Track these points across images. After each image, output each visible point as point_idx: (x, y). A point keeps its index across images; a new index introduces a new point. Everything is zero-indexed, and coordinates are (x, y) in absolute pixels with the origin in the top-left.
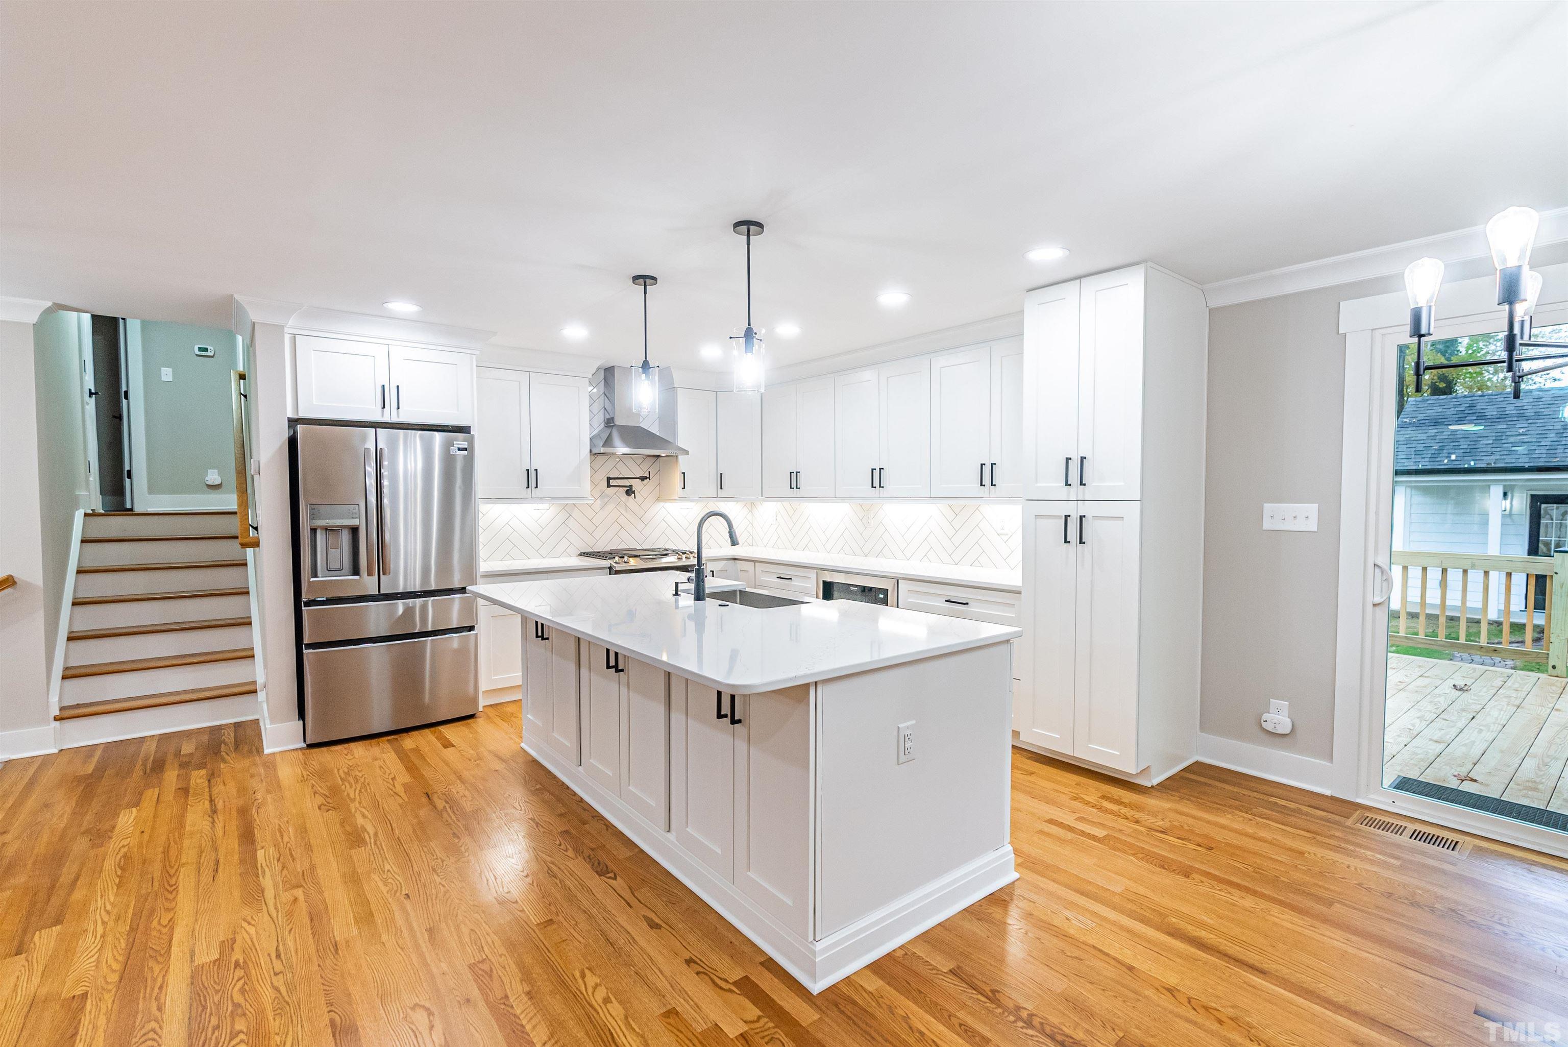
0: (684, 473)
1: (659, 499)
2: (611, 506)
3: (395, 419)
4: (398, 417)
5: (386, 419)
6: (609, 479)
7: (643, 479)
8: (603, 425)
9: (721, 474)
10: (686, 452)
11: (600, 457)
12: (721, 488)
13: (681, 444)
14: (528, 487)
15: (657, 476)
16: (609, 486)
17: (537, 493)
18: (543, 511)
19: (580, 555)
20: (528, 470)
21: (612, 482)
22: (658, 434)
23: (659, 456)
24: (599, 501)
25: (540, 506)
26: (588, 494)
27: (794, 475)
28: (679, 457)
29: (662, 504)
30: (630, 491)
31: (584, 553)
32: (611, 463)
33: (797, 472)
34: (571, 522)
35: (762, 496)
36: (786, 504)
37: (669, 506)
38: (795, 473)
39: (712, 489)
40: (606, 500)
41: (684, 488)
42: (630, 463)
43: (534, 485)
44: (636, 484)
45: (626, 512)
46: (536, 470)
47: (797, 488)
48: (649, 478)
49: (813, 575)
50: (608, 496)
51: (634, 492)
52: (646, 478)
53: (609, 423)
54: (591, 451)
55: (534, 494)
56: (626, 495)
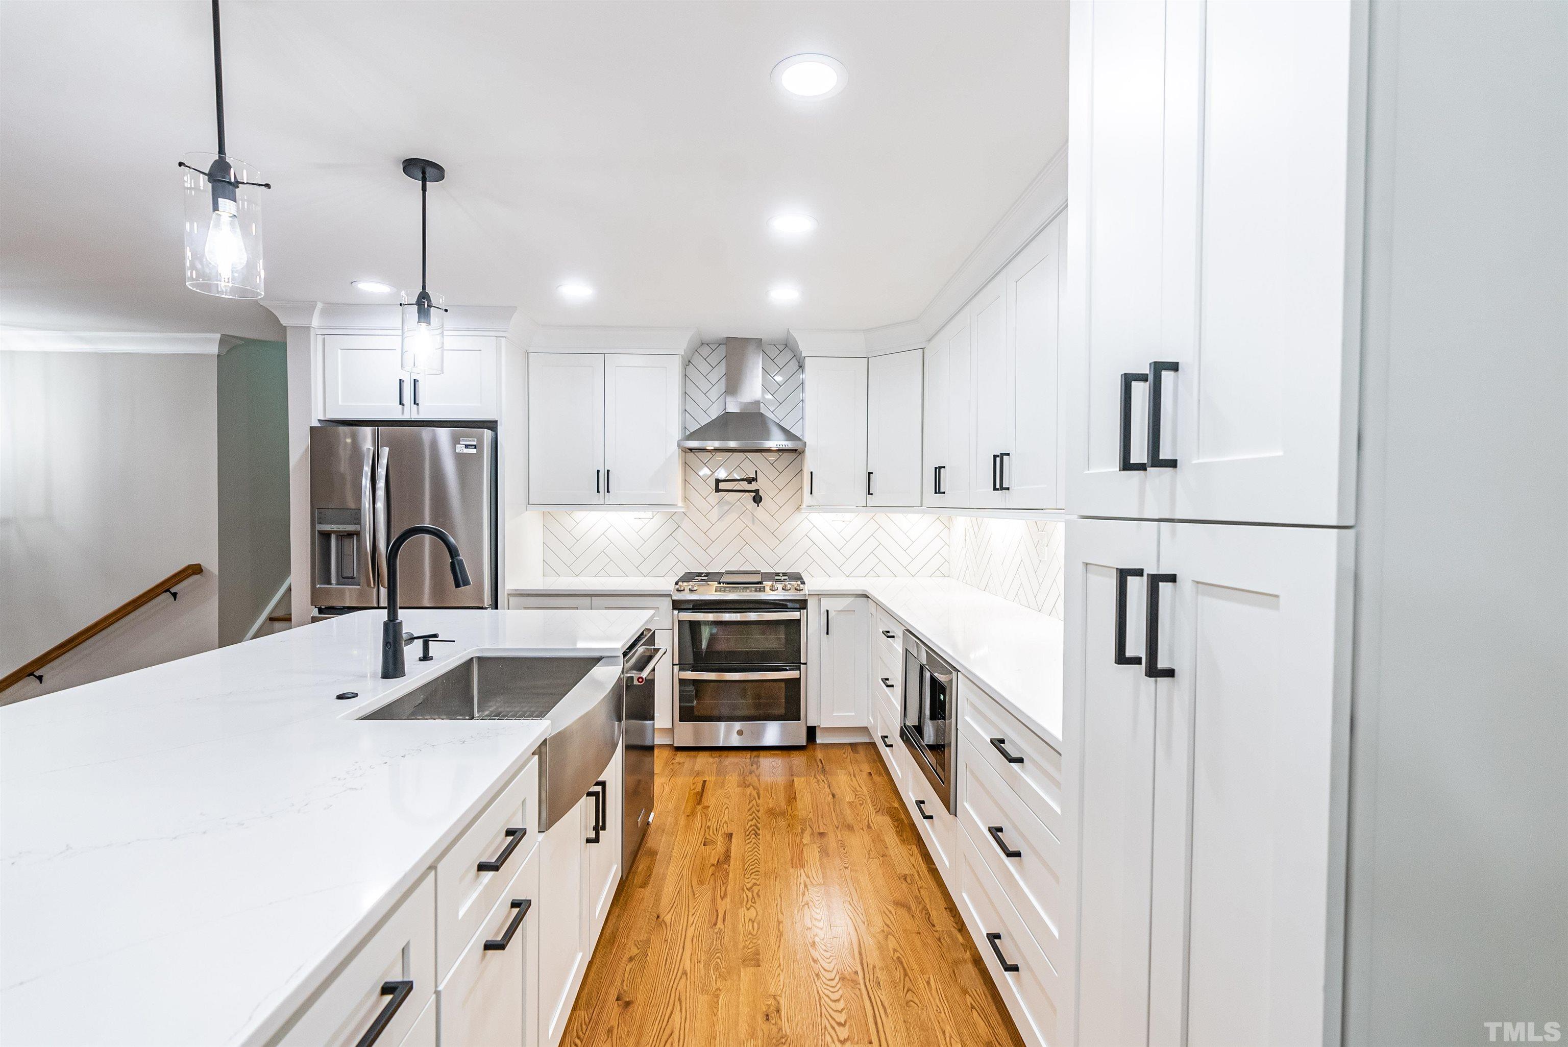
0: (812, 473)
1: (799, 508)
2: (733, 516)
3: (415, 417)
4: (418, 413)
5: (406, 417)
6: (718, 481)
9: (870, 472)
10: (803, 443)
12: (870, 494)
14: (599, 491)
15: (798, 478)
16: (718, 490)
17: (610, 498)
20: (598, 471)
21: (722, 486)
25: (642, 514)
26: (680, 504)
28: (806, 453)
29: (805, 515)
33: (940, 469)
34: (679, 534)
35: (923, 505)
37: (815, 517)
39: (860, 495)
40: (726, 508)
41: (813, 493)
42: (761, 461)
43: (606, 489)
45: (753, 523)
46: (608, 471)
50: (728, 503)
51: (763, 499)
54: (681, 446)
55: (609, 500)
56: (752, 501)
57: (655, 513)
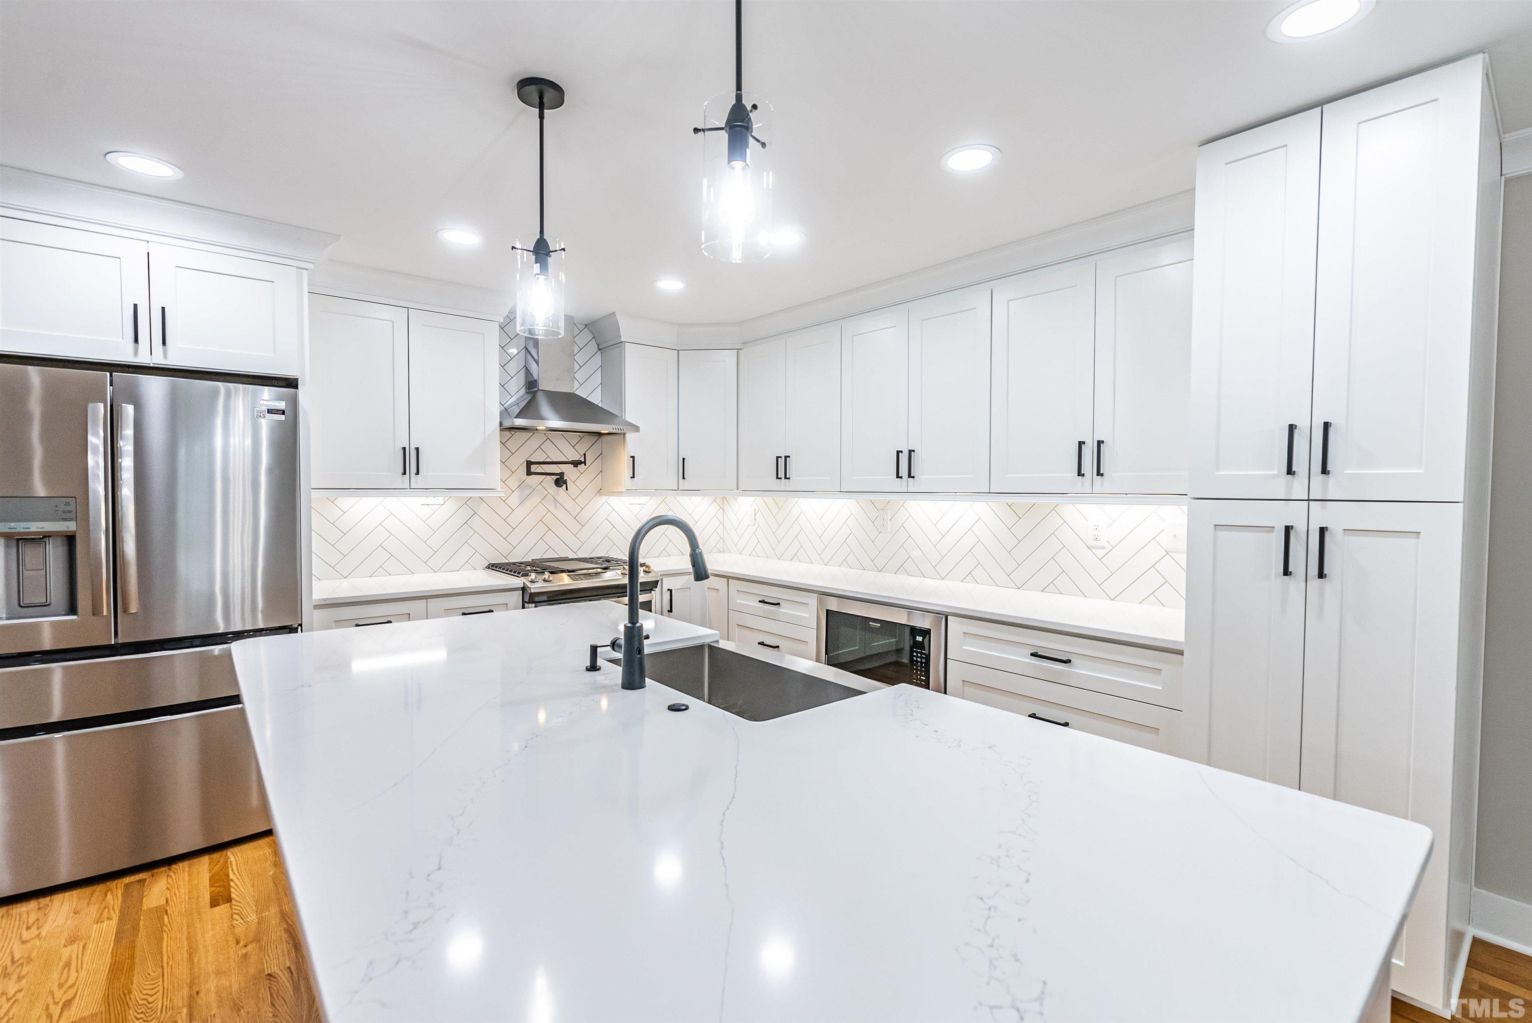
0: (633, 457)
1: (600, 492)
2: (534, 500)
3: (158, 361)
4: (165, 357)
5: (143, 360)
6: (529, 464)
7: (576, 464)
8: (523, 391)
9: (684, 459)
10: (636, 429)
11: (519, 434)
12: (684, 478)
13: (629, 417)
14: (404, 473)
15: (599, 461)
16: (529, 473)
17: (417, 481)
18: (435, 507)
19: (488, 567)
20: (404, 449)
21: (533, 468)
22: (600, 405)
23: (599, 434)
24: (516, 494)
25: (431, 500)
26: (498, 485)
27: (781, 462)
28: (627, 435)
29: (605, 498)
30: (560, 481)
31: (493, 565)
32: (535, 442)
33: (786, 457)
34: (476, 522)
35: (737, 489)
36: (769, 499)
37: (614, 501)
38: (783, 458)
39: (671, 478)
40: (527, 492)
41: (633, 477)
42: (562, 444)
43: (414, 470)
44: (567, 469)
45: (556, 508)
46: (417, 449)
47: (786, 478)
48: (585, 463)
49: (813, 600)
50: (529, 487)
51: (565, 482)
52: (581, 463)
53: (531, 385)
54: (501, 424)
55: (416, 483)
56: (554, 486)
57: (446, 499)
